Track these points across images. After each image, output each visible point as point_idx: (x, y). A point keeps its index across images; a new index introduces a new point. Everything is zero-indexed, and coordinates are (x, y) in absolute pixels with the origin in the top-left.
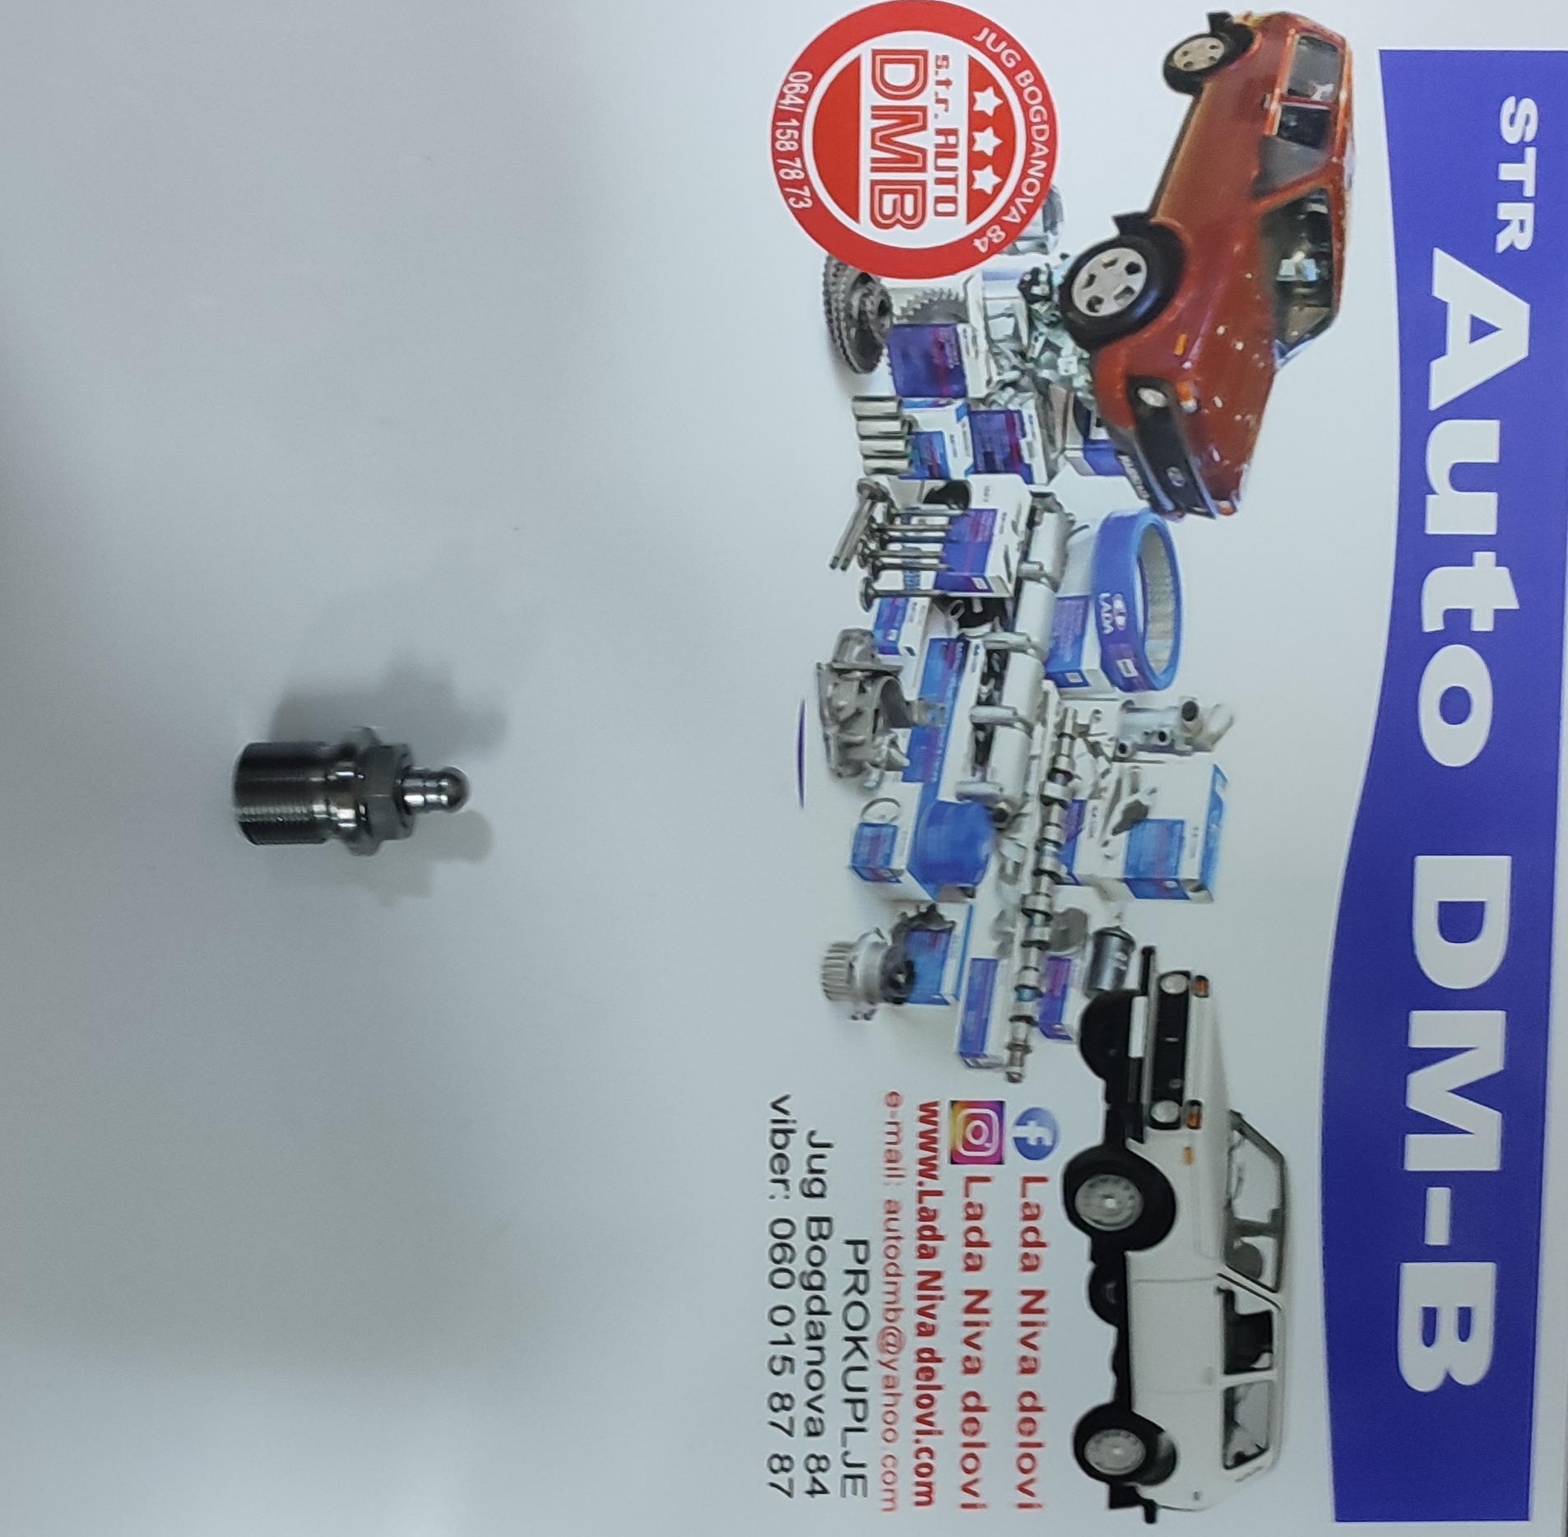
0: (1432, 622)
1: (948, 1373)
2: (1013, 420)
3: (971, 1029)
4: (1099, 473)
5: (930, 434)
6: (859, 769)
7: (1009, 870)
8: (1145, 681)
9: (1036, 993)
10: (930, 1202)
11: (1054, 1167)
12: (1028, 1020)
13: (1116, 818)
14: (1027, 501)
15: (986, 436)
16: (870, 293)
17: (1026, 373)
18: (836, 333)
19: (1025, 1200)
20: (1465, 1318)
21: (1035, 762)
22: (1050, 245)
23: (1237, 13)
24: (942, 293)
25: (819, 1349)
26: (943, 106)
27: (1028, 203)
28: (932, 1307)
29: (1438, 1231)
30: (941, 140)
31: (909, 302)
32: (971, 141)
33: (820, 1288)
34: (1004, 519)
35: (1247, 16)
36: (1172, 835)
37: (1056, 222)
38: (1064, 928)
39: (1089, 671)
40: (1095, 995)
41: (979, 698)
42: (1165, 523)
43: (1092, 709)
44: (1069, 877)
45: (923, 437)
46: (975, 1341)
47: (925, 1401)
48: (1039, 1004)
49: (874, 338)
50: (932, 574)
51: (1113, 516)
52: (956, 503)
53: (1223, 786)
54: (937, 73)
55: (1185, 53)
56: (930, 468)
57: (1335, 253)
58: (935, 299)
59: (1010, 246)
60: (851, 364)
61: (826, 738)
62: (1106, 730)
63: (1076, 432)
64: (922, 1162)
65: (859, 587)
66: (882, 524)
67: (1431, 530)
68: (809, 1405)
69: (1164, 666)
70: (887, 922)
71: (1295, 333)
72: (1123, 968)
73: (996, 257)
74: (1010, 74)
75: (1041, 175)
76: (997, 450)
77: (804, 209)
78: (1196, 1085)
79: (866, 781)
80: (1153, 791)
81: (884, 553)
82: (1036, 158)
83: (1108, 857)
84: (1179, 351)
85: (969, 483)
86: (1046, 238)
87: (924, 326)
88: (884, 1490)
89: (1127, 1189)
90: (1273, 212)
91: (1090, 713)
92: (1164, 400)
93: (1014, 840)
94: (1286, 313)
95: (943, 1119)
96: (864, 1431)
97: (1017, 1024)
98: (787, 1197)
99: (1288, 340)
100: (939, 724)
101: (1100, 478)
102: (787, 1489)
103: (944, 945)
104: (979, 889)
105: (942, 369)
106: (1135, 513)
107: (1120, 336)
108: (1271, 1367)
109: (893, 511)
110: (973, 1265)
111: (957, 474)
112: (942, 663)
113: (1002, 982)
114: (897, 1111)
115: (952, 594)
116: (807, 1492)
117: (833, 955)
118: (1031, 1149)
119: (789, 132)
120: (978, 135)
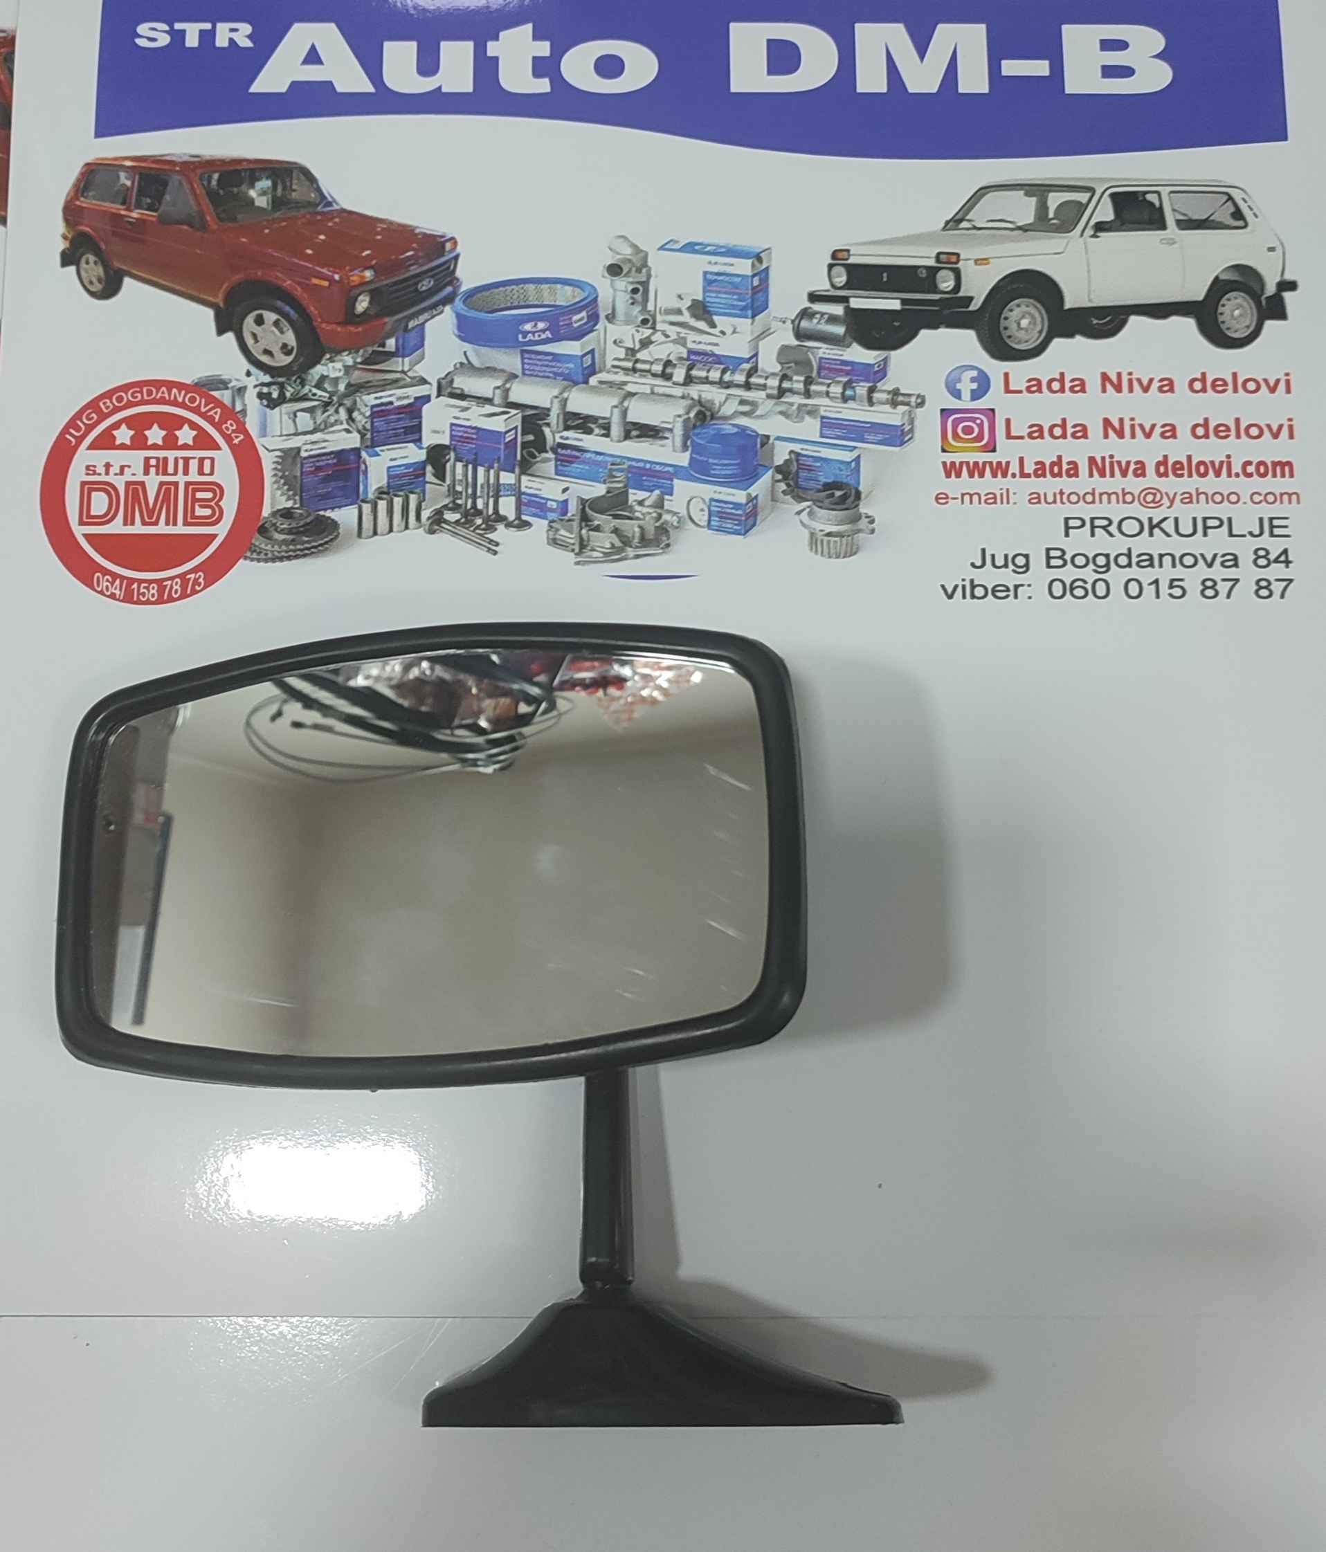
0: (543, 86)
1: (1177, 450)
2: (379, 412)
3: (880, 437)
4: (422, 345)
5: (389, 477)
6: (663, 530)
7: (746, 408)
8: (590, 305)
9: (847, 386)
10: (1029, 469)
11: (995, 368)
12: (871, 390)
13: (702, 325)
14: (446, 400)
15: (393, 432)
16: (274, 525)
17: (341, 402)
18: (306, 552)
19: (1024, 391)
20: (1110, 45)
21: (656, 390)
22: (239, 385)
23: (62, 245)
24: (275, 469)
25: (1161, 556)
26: (126, 469)
27: (206, 402)
28: (1119, 463)
29: (1040, 68)
30: (153, 470)
31: (281, 495)
32: (155, 447)
33: (1107, 556)
34: (458, 418)
35: (65, 237)
36: (715, 281)
37: (221, 379)
38: (792, 365)
39: (582, 351)
40: (848, 339)
41: (603, 435)
42: (463, 292)
43: (613, 346)
44: (752, 361)
45: (391, 481)
46: (1147, 428)
47: (1202, 469)
48: (858, 381)
49: (312, 521)
50: (502, 474)
51: (456, 332)
52: (444, 455)
53: (676, 242)
54: (99, 474)
55: (91, 283)
56: (417, 476)
57: (252, 166)
58: (280, 474)
59: (239, 416)
60: (331, 540)
61: (637, 557)
62: (630, 334)
63: (386, 363)
64: (994, 475)
65: (514, 532)
66: (461, 514)
67: (470, 89)
68: (1210, 565)
69: (578, 290)
70: (793, 506)
71: (313, 195)
72: (826, 316)
73: (248, 426)
74: (103, 417)
75: (183, 392)
76: (401, 424)
77: (204, 579)
78: (924, 257)
79: (672, 524)
80: (680, 297)
81: (485, 512)
82: (170, 395)
83: (734, 332)
84: (326, 284)
85: (429, 445)
86: (235, 386)
87: (302, 480)
88: (1282, 502)
89: (1011, 310)
90: (217, 214)
91: (616, 348)
92: (363, 294)
93: (721, 406)
94: (298, 203)
95: (957, 458)
96: (1230, 520)
97: (874, 400)
98: (1029, 585)
99: (318, 201)
100: (625, 466)
101: (426, 343)
102: (1284, 584)
103: (811, 459)
104: (761, 432)
105: (337, 468)
106: (454, 315)
107: (313, 330)
108: (1158, 193)
109: (451, 505)
110: (1082, 432)
111: (421, 455)
112: (573, 465)
113: (840, 412)
114: (950, 496)
115: (519, 457)
116: (1287, 567)
117: (819, 549)
118: (979, 386)
119: (142, 590)
120: (150, 442)
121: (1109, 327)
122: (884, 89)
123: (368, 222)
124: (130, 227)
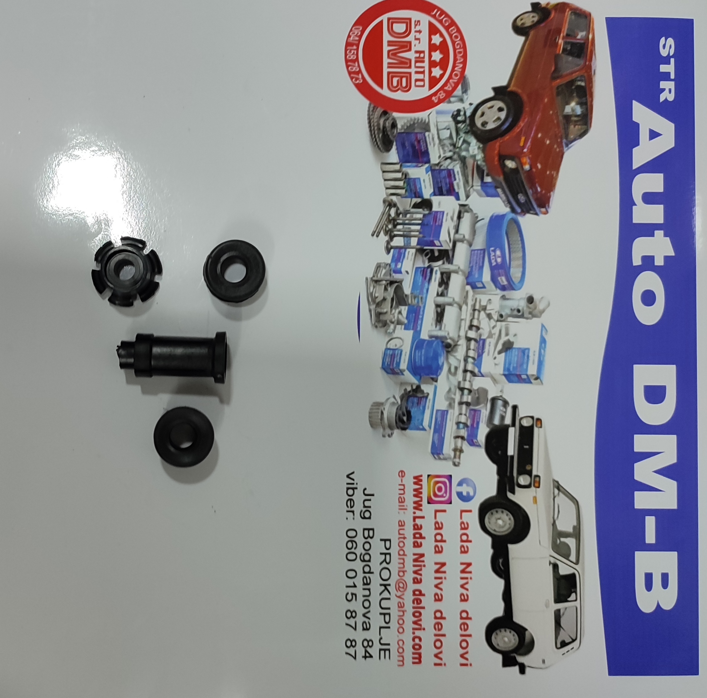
0: (637, 261)
1: (428, 601)
2: (450, 174)
3: (436, 442)
4: (488, 195)
5: (415, 179)
6: (385, 324)
7: (453, 370)
8: (510, 286)
9: (465, 425)
10: (418, 521)
11: (475, 505)
12: (463, 438)
13: (500, 347)
14: (457, 209)
15: (439, 180)
16: (388, 119)
17: (456, 153)
18: (373, 136)
19: (461, 520)
20: (665, 578)
21: (463, 322)
22: (465, 99)
24: (418, 120)
25: (369, 589)
26: (418, 41)
27: (455, 82)
28: (421, 570)
29: (650, 537)
30: (417, 55)
31: (404, 122)
32: (430, 56)
33: (369, 561)
34: (447, 215)
35: (548, 4)
36: (524, 354)
37: (468, 90)
38: (477, 395)
39: (485, 281)
40: (491, 426)
41: (438, 293)
42: (517, 218)
43: (488, 299)
44: (479, 373)
45: (412, 180)
46: (440, 586)
47: (417, 614)
48: (468, 431)
49: (390, 139)
50: (416, 239)
51: (495, 214)
52: (426, 208)
53: (546, 334)
54: (415, 28)
55: (522, 20)
56: (415, 193)
57: (589, 104)
58: (416, 122)
59: (447, 100)
60: (380, 148)
61: (370, 311)
62: (495, 307)
63: (478, 178)
64: (415, 503)
65: (384, 244)
66: (394, 217)
67: (635, 221)
68: (364, 615)
69: (519, 279)
70: (398, 394)
71: (572, 137)
72: (504, 414)
73: (441, 105)
74: (447, 28)
75: (460, 70)
76: (444, 185)
77: (358, 84)
78: (537, 468)
79: (388, 330)
80: (515, 335)
81: (395, 230)
82: (458, 63)
83: (496, 364)
84: (522, 144)
85: (432, 201)
86: (463, 96)
87: (411, 133)
88: (399, 656)
89: (507, 515)
90: (561, 85)
91: (486, 301)
92: (516, 165)
93: (454, 356)
94: (568, 128)
95: (425, 483)
96: (389, 628)
97: (457, 439)
98: (354, 519)
99: (569, 140)
100: (420, 304)
101: (489, 198)
102: (354, 655)
103: (424, 403)
104: (439, 378)
105: (419, 152)
106: (504, 213)
107: (495, 138)
108: (576, 600)
109: (399, 212)
110: (438, 551)
111: (426, 195)
112: (421, 278)
113: (450, 420)
114: (403, 479)
115: (425, 248)
116: (363, 657)
117: (374, 407)
118: (464, 497)
119: (352, 52)
120: (433, 54)
121: (498, 568)
122: (636, 449)
123: (557, 167)
124: (553, 39)
